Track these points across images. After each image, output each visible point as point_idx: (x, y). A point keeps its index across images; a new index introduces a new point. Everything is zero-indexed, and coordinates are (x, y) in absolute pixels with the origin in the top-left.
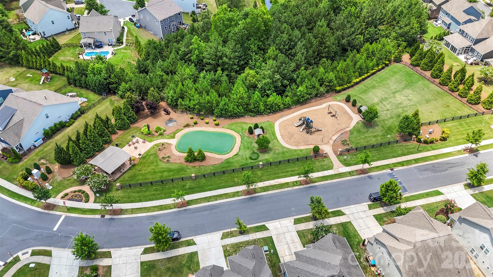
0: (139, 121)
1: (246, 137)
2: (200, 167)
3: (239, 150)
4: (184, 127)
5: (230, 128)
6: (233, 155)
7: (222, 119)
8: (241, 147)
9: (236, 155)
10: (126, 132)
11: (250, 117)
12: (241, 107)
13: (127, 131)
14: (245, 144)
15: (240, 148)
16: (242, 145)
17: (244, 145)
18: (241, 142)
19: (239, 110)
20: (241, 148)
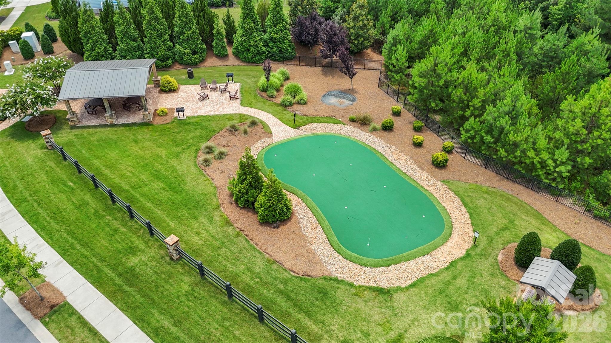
0: (293, 63)
1: (491, 260)
2: (238, 235)
3: (412, 286)
4: (352, 120)
5: (467, 199)
6: (372, 284)
7: (473, 159)
8: (434, 280)
9: (380, 291)
10: (243, 67)
11: (582, 209)
12: (563, 154)
13: (247, 67)
14: (462, 282)
15: (421, 280)
16: (446, 276)
17: (449, 283)
18: (453, 264)
19: (550, 162)
20: (428, 282)
